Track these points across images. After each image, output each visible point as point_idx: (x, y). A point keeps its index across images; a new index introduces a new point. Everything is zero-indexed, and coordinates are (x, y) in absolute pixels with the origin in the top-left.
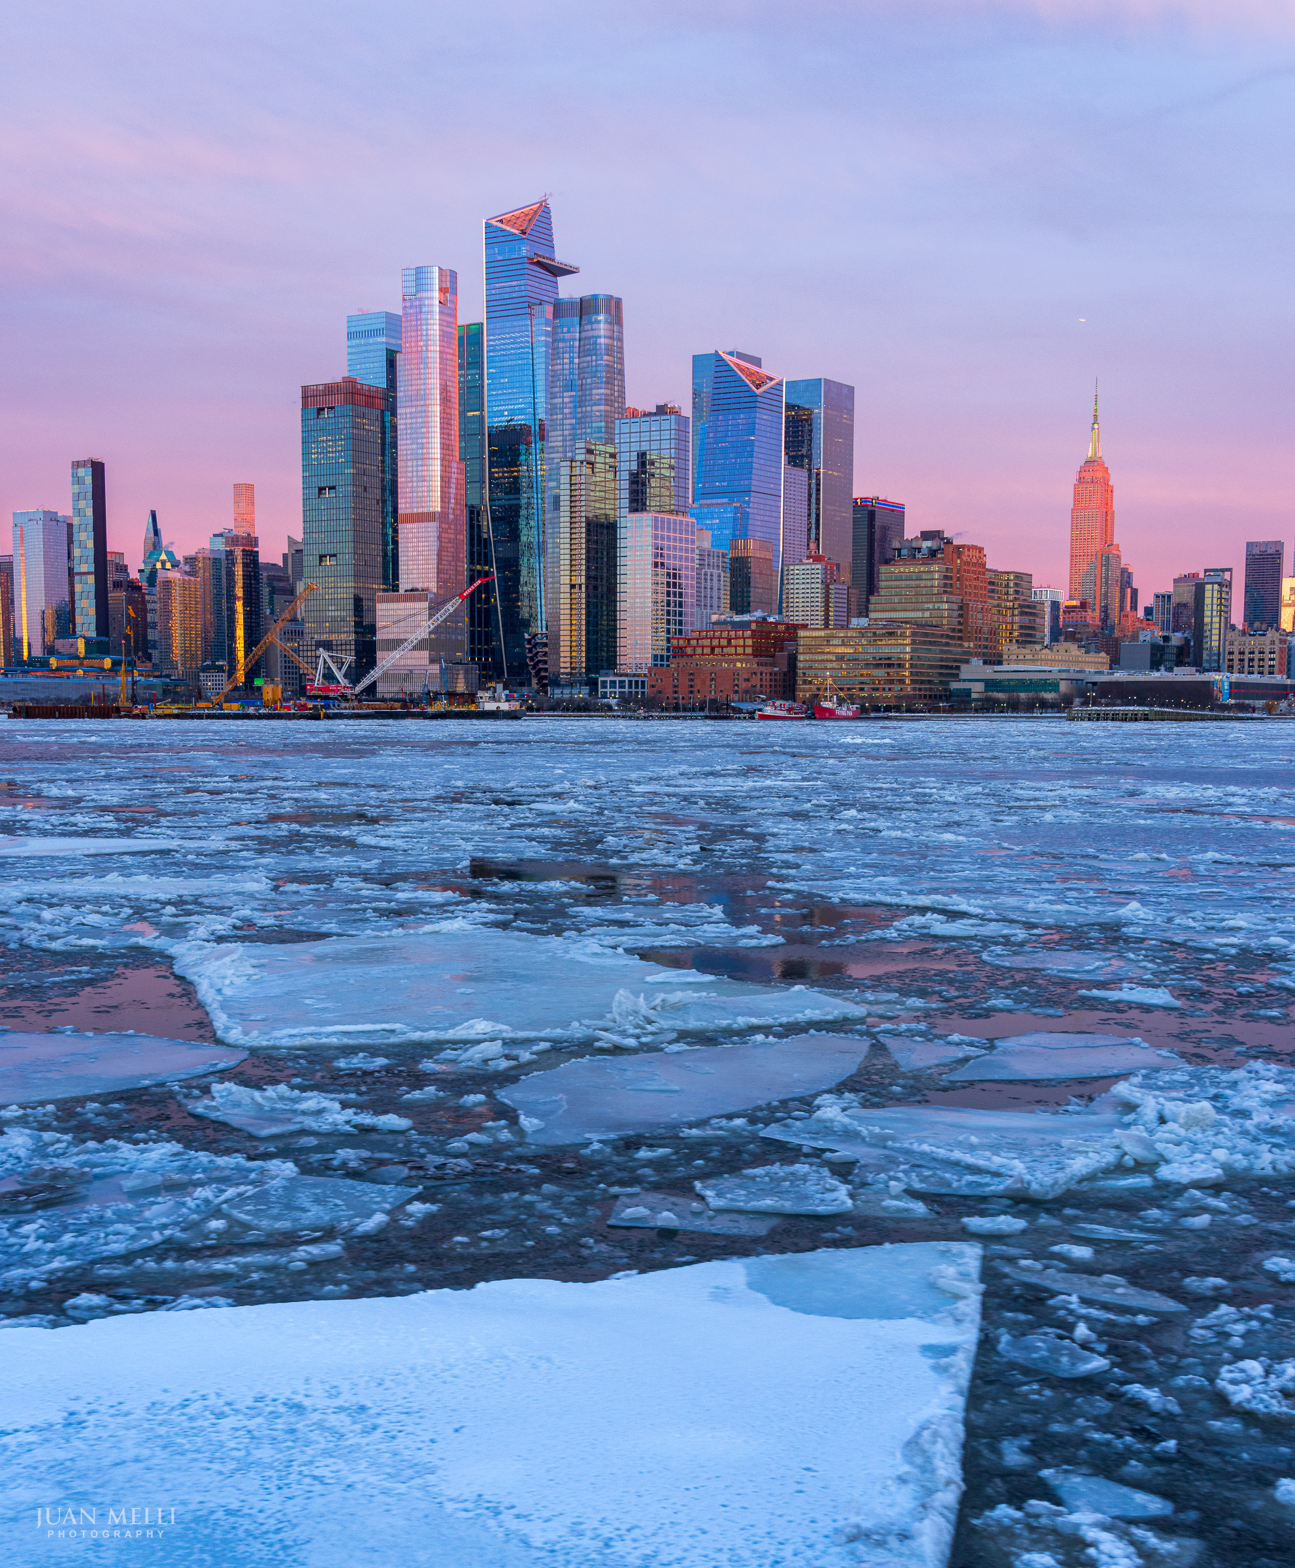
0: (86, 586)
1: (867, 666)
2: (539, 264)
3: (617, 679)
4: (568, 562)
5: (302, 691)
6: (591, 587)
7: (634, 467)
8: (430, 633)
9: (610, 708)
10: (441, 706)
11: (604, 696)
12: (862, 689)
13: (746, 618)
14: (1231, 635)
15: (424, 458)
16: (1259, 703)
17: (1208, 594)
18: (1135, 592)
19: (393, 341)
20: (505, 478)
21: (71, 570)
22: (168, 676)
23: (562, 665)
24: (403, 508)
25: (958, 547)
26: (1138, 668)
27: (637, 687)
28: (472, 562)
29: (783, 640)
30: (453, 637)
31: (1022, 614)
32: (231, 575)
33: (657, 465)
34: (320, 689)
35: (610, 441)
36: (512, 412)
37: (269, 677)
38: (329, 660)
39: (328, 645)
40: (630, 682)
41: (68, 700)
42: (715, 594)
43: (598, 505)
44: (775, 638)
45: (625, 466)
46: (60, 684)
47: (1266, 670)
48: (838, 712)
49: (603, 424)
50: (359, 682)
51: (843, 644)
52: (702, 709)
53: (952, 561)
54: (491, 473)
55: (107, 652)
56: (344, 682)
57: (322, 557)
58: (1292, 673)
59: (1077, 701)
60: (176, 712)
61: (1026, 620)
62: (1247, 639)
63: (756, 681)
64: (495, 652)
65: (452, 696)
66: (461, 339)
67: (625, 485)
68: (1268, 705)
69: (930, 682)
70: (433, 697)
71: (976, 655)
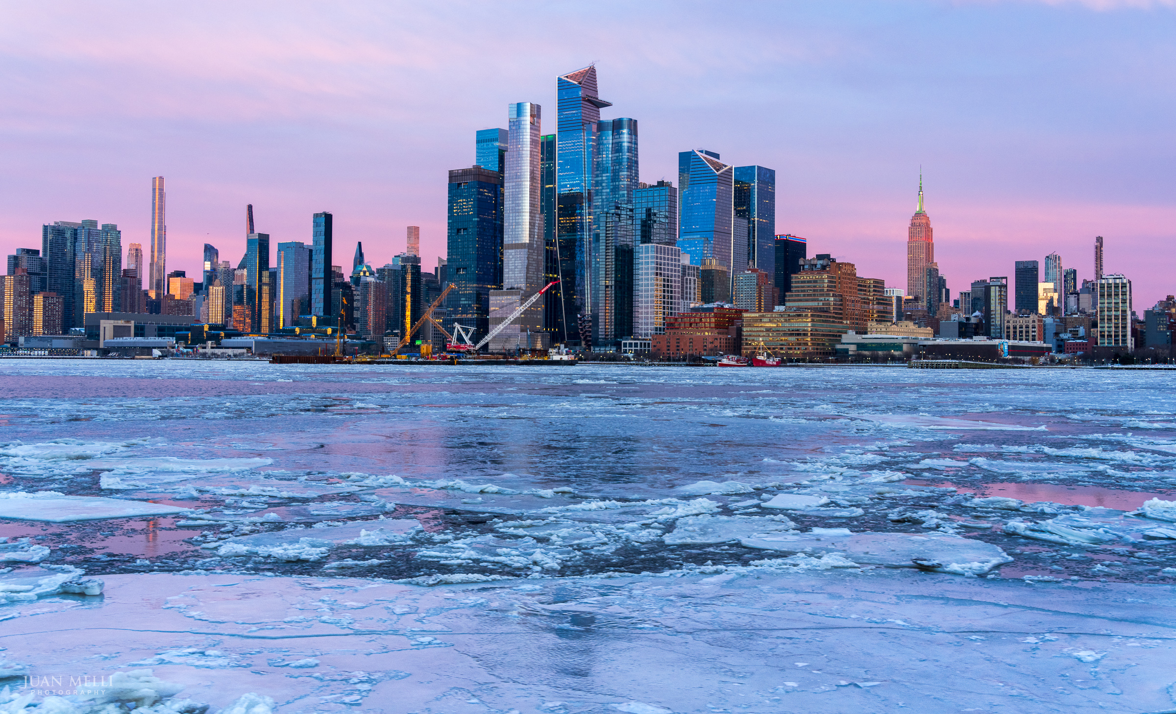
0: (319, 287)
1: (785, 335)
2: (589, 101)
3: (633, 342)
4: (604, 272)
5: (444, 348)
6: (618, 288)
7: (644, 217)
8: (521, 314)
9: (629, 359)
10: (527, 357)
11: (625, 352)
12: (782, 349)
13: (711, 305)
14: (1007, 317)
15: (518, 212)
16: (1027, 358)
17: (993, 294)
18: (948, 291)
19: (502, 145)
20: (567, 223)
21: (310, 276)
22: (365, 339)
23: (600, 333)
24: (507, 239)
25: (839, 264)
26: (951, 336)
27: (645, 347)
28: (547, 273)
29: (733, 319)
30: (535, 316)
31: (878, 304)
32: (404, 279)
33: (657, 216)
34: (455, 347)
35: (629, 202)
36: (572, 185)
37: (425, 340)
38: (460, 330)
39: (460, 322)
40: (641, 343)
41: (305, 352)
42: (692, 291)
43: (622, 239)
44: (728, 318)
45: (638, 216)
46: (301, 343)
47: (1031, 337)
48: (767, 362)
49: (626, 192)
50: (478, 343)
51: (770, 322)
52: (684, 360)
53: (835, 272)
54: (559, 221)
55: (329, 325)
56: (469, 342)
57: (458, 270)
58: (1047, 340)
59: (914, 356)
60: (369, 360)
61: (881, 307)
62: (1018, 319)
63: (717, 343)
64: (560, 325)
65: (534, 351)
66: (542, 143)
67: (639, 227)
68: (1032, 359)
69: (823, 344)
70: (523, 352)
71: (851, 328)
